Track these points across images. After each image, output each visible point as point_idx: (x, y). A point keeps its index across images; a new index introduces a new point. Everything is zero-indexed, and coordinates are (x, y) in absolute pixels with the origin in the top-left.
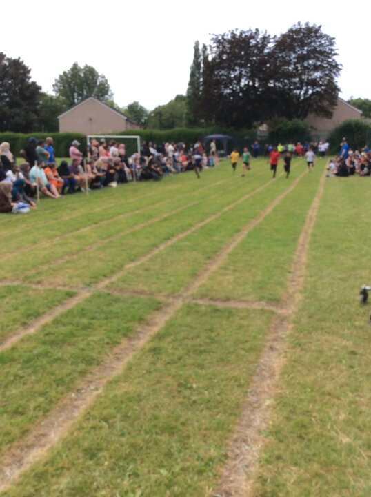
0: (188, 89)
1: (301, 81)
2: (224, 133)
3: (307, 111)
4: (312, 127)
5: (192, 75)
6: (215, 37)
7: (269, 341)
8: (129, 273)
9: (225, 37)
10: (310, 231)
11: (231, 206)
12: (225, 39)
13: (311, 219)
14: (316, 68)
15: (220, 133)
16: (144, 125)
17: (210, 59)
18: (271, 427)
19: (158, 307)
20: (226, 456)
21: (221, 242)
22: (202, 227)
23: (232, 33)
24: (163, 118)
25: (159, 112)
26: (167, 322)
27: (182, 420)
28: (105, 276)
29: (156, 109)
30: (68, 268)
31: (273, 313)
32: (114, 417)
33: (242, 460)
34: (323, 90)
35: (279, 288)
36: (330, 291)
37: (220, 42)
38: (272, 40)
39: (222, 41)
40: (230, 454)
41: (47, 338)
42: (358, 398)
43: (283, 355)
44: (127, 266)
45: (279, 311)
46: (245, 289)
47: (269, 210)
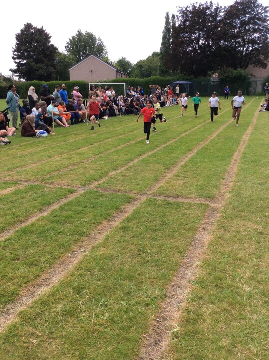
0: (161, 48)
1: (244, 41)
2: (187, 80)
3: (248, 63)
4: (252, 75)
5: (164, 38)
6: (180, 9)
7: (203, 224)
8: (111, 178)
9: (188, 9)
10: (242, 151)
11: (187, 133)
12: (188, 11)
13: (244, 142)
14: (255, 31)
15: (183, 80)
16: (129, 75)
17: (177, 26)
18: (198, 279)
19: (130, 201)
20: (166, 296)
21: (177, 158)
22: (165, 148)
23: (193, 6)
24: (143, 69)
25: (140, 65)
26: (134, 211)
27: (139, 272)
28: (95, 180)
29: (138, 62)
30: (71, 174)
31: (208, 206)
32: (95, 269)
33: (176, 299)
34: (260, 47)
35: (215, 189)
36: (251, 192)
37: (184, 13)
38: (223, 11)
39: (186, 12)
40: (168, 294)
41: (55, 219)
42: (260, 263)
43: (212, 234)
44: (111, 174)
45: (213, 205)
46: (190, 190)
47: (215, 136)
